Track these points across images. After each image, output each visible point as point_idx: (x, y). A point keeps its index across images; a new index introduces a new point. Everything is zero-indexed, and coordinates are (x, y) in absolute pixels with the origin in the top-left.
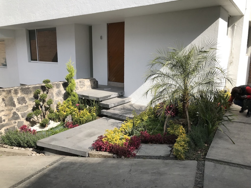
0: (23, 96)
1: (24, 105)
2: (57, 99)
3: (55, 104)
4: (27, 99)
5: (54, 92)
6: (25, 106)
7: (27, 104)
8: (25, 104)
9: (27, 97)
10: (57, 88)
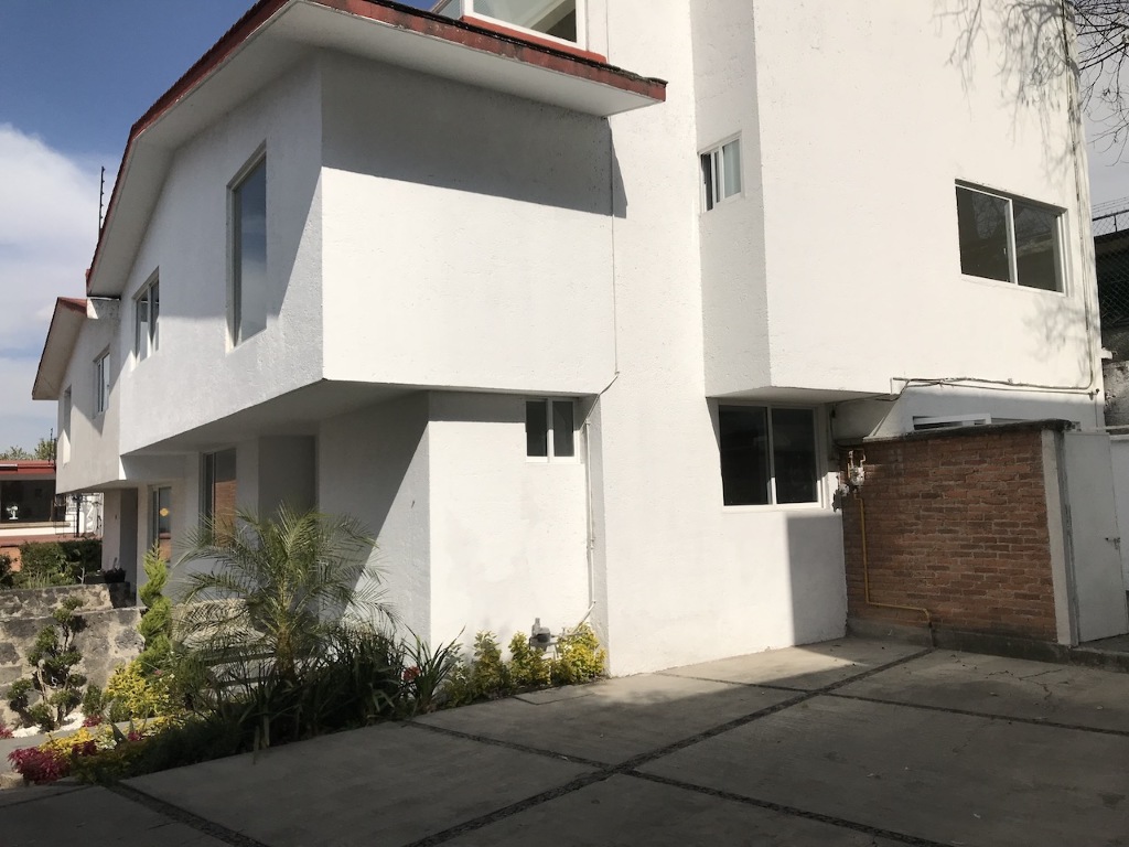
0: (10, 641)
1: (9, 664)
2: (118, 656)
3: (110, 668)
4: (20, 652)
5: (109, 634)
6: (13, 669)
7: (18, 665)
8: (14, 662)
9: (20, 645)
10: (122, 623)
